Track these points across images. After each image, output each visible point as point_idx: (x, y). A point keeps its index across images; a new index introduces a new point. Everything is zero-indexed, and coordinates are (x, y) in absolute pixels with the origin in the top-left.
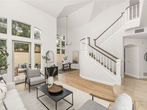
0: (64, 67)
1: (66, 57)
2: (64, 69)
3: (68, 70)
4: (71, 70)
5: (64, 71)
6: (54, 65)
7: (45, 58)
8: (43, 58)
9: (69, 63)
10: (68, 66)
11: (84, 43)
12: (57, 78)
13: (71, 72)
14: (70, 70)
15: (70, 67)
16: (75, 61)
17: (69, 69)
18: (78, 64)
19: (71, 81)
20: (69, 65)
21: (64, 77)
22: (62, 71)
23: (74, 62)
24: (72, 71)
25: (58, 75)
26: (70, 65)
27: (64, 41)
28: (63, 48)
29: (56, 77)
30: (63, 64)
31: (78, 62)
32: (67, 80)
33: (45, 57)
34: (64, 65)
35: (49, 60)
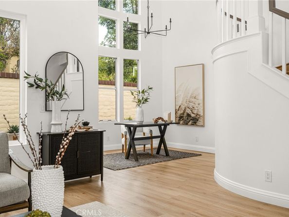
0: (133, 139)
1: (143, 92)
2: (135, 149)
3: (153, 156)
4: (167, 154)
5: (137, 160)
6: (86, 124)
7: (38, 86)
8: (32, 86)
9: (160, 122)
10: (152, 138)
11: (231, 17)
12: (100, 190)
13: (171, 163)
14: (163, 153)
15: (162, 141)
16: (189, 115)
17: (158, 152)
18: (203, 126)
19: (171, 204)
20: (156, 131)
21: (136, 183)
22: (127, 158)
23: (181, 117)
24: (174, 158)
25: (101, 173)
26: (163, 132)
27: (133, 19)
28: (130, 54)
29: (92, 184)
30: (129, 127)
31: (201, 120)
32: (149, 202)
33: (41, 80)
34: (135, 127)
35: (61, 95)
